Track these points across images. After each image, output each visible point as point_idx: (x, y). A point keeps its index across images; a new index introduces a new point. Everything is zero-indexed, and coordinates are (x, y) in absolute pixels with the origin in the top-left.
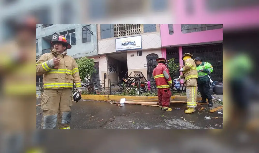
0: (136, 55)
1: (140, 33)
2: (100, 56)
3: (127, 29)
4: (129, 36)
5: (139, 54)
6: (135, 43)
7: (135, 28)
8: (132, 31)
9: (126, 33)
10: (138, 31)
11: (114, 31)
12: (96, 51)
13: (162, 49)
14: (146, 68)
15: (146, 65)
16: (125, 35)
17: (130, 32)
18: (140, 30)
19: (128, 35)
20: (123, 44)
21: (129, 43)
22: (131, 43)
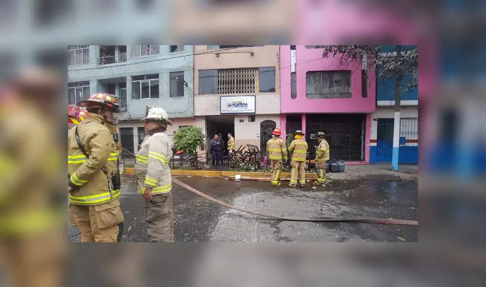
0: (246, 120)
1: (254, 92)
2: (195, 118)
3: (237, 84)
4: (239, 94)
5: (250, 120)
6: (246, 104)
7: (248, 84)
8: (243, 88)
9: (235, 89)
10: (251, 88)
11: (218, 85)
12: (192, 111)
13: (281, 115)
14: (260, 138)
15: (259, 135)
16: (234, 92)
17: (240, 88)
18: (254, 88)
19: (237, 92)
20: (230, 105)
21: (238, 105)
22: (241, 104)
